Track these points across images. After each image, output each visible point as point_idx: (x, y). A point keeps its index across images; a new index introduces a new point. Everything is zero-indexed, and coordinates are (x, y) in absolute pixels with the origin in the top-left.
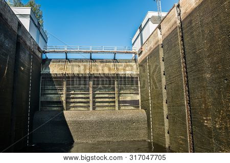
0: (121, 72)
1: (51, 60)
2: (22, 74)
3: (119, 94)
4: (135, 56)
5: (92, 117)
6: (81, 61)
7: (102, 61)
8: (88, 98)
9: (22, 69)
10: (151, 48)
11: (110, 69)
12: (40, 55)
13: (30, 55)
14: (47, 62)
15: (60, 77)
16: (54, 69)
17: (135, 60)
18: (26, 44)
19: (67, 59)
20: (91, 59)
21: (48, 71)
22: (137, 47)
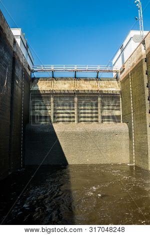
0: (104, 89)
1: (38, 78)
2: (17, 86)
3: (102, 110)
4: (117, 75)
5: (78, 129)
6: (66, 79)
7: (86, 79)
8: (74, 113)
9: (17, 82)
10: (134, 64)
11: (93, 87)
12: (29, 73)
13: (22, 71)
14: (35, 80)
15: (48, 94)
16: (42, 86)
17: (117, 78)
18: (19, 61)
19: (53, 77)
20: (76, 78)
21: (37, 88)
22: (118, 66)
